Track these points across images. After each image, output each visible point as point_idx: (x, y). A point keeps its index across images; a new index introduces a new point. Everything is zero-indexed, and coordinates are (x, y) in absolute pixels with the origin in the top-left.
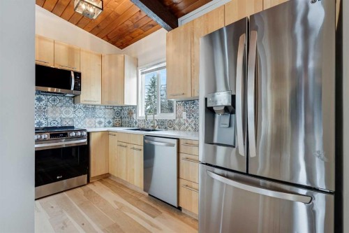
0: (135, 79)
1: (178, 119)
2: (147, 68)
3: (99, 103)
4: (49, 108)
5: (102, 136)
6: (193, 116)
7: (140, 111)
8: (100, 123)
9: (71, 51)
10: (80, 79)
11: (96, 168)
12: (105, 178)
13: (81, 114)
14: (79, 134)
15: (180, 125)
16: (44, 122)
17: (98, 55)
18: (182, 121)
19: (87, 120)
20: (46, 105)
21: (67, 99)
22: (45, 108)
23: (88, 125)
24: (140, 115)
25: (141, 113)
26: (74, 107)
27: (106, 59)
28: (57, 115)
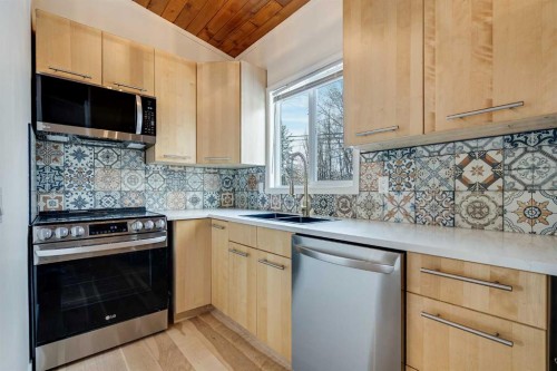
0: (261, 113)
1: (364, 194)
2: (288, 85)
3: (192, 161)
4: (99, 172)
5: (197, 229)
6: (409, 186)
7: (272, 176)
8: (195, 201)
9: (137, 55)
10: (154, 111)
11: (187, 294)
12: (204, 314)
13: (158, 183)
14: (150, 224)
15: (370, 206)
16: (88, 199)
17: (189, 65)
18: (376, 198)
19: (170, 195)
20: (93, 167)
21: (133, 154)
22: (89, 172)
23: (172, 205)
24: (272, 186)
25: (274, 181)
26: (146, 170)
27: (204, 73)
28: (113, 185)
